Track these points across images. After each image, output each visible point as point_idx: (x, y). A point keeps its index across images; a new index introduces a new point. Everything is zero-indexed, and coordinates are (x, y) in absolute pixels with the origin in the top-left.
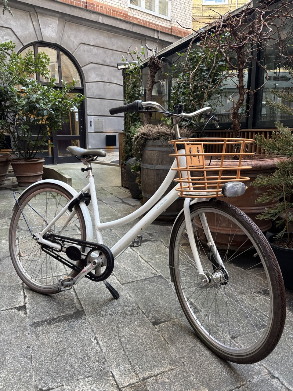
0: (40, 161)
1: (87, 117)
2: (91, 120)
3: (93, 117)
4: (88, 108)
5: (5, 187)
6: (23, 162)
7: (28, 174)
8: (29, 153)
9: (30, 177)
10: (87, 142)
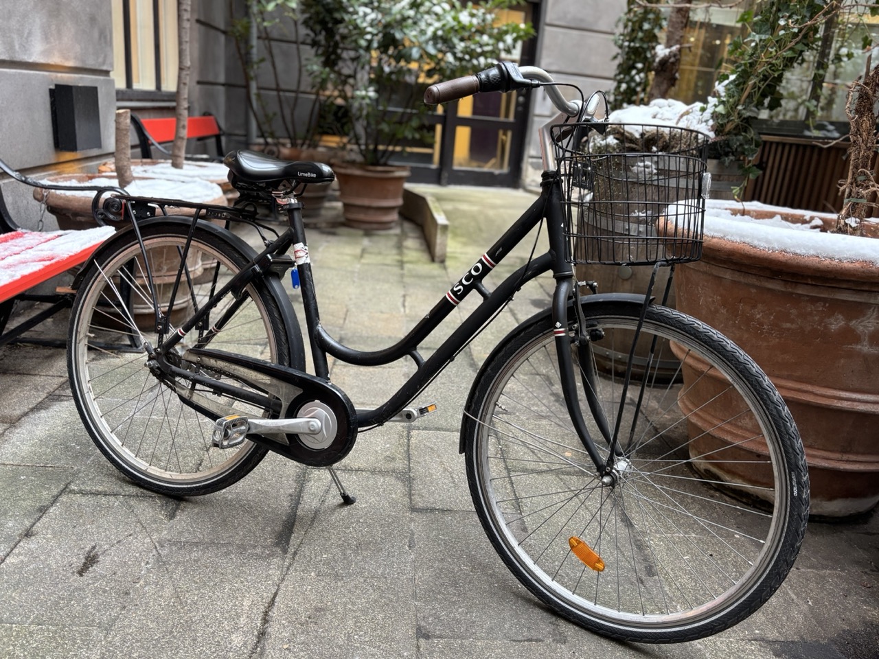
0: (398, 174)
4: (544, 53)
5: (315, 224)
6: (358, 172)
7: (366, 202)
8: (376, 150)
9: (369, 208)
10: (527, 140)
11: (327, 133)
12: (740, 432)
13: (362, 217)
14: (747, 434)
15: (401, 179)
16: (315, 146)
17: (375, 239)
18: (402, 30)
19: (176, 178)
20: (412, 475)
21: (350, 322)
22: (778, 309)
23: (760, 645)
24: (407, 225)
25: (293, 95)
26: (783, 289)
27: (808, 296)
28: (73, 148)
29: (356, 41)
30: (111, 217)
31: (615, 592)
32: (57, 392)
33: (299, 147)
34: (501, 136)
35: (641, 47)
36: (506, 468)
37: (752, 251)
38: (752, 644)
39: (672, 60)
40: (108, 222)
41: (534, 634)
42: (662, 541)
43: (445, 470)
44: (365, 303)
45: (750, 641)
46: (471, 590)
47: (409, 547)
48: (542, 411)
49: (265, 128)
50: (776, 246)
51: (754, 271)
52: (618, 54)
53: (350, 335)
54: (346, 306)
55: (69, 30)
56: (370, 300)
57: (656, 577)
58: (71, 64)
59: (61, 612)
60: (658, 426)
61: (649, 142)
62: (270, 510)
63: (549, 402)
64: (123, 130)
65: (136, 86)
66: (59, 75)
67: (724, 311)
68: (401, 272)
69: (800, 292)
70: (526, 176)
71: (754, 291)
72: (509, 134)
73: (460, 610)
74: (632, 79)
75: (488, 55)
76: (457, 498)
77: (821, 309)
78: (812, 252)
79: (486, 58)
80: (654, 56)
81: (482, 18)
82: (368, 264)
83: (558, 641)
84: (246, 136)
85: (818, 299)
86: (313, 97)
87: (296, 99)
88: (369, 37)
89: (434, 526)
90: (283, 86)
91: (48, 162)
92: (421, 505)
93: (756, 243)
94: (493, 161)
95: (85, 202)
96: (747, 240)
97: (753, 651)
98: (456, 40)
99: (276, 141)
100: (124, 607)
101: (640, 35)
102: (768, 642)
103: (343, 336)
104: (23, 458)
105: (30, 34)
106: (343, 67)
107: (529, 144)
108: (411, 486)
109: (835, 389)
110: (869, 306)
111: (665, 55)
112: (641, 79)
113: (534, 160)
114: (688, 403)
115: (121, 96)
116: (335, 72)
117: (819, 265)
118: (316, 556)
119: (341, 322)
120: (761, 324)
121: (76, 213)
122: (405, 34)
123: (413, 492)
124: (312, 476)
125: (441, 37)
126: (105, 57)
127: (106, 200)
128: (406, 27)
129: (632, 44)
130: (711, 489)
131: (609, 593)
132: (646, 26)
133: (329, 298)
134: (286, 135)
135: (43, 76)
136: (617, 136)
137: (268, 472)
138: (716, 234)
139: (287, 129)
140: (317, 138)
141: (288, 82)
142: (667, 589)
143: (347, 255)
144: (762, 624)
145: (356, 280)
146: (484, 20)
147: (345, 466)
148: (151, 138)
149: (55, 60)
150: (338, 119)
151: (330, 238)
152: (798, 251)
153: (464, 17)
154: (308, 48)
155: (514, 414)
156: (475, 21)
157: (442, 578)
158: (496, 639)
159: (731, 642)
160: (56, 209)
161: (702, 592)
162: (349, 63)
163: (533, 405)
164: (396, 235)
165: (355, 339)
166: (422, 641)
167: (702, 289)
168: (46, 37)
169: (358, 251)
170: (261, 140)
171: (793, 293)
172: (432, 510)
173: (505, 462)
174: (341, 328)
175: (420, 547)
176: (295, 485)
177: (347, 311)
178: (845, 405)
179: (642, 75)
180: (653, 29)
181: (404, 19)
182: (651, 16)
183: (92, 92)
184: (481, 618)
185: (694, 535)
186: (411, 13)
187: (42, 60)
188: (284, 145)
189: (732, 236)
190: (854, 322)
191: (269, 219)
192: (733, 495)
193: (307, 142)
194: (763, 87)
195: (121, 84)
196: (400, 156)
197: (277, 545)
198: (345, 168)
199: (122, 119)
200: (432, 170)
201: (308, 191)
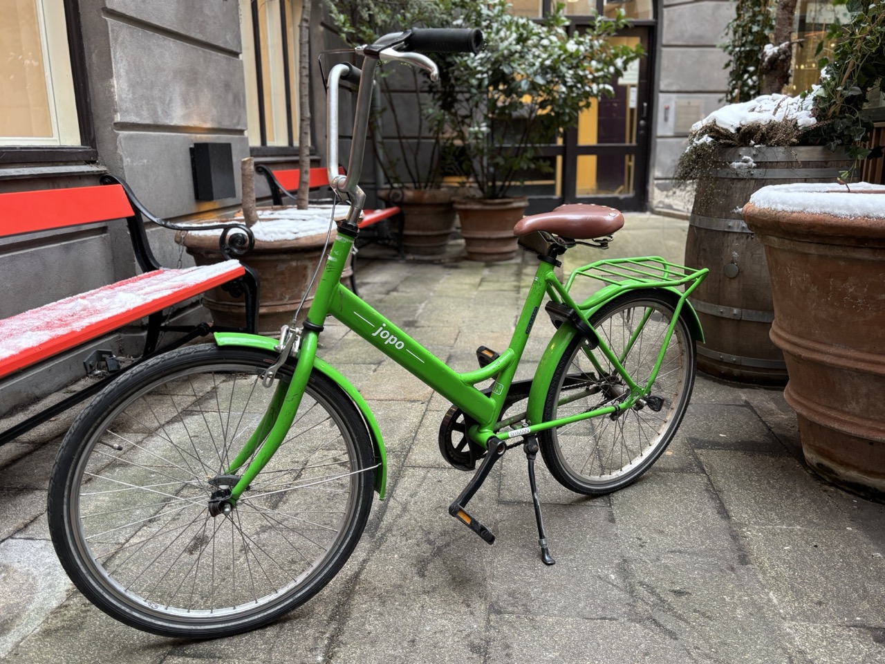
0: (515, 205)
1: (658, 97)
2: (667, 105)
3: (674, 96)
4: (663, 74)
5: (440, 260)
6: (477, 207)
7: (486, 234)
8: (494, 185)
9: (489, 240)
10: (651, 162)
11: (448, 175)
12: (847, 418)
13: (483, 249)
14: (856, 420)
15: (519, 209)
16: (439, 187)
17: (496, 268)
18: (509, 64)
19: (298, 217)
20: (503, 472)
21: (461, 341)
22: (870, 280)
23: (860, 631)
24: (529, 255)
25: (415, 141)
26: (873, 258)
28: (210, 198)
29: (467, 81)
30: (236, 251)
31: (701, 578)
32: (190, 408)
33: (423, 189)
35: (751, 51)
37: (834, 221)
38: (850, 630)
39: (782, 57)
40: (234, 256)
41: (608, 614)
42: (761, 532)
44: (477, 324)
45: (848, 627)
46: (548, 573)
49: (390, 173)
50: (858, 212)
51: (838, 242)
52: (730, 61)
53: (459, 353)
54: (459, 327)
55: (206, 98)
56: (482, 322)
57: (750, 566)
58: (208, 125)
59: (171, 582)
60: (772, 426)
61: (747, 135)
64: (248, 175)
65: (269, 143)
66: (198, 136)
67: (814, 289)
68: (517, 296)
70: (653, 199)
71: (842, 263)
72: (633, 158)
73: (535, 590)
74: (745, 84)
75: (600, 80)
76: (546, 492)
79: (598, 84)
80: (764, 55)
81: (589, 44)
82: (485, 291)
83: (633, 621)
84: (374, 184)
86: (433, 141)
87: (418, 144)
88: (479, 76)
89: (520, 517)
90: (405, 133)
91: (189, 212)
92: (508, 498)
93: (837, 212)
94: (621, 188)
95: (214, 240)
96: (827, 210)
97: (850, 636)
98: (563, 69)
99: (400, 185)
100: (224, 579)
101: (750, 38)
102: (870, 628)
103: (452, 354)
104: (156, 460)
105: (171, 101)
106: (459, 109)
107: (654, 166)
108: (501, 483)
111: (774, 53)
112: (755, 82)
113: (660, 182)
114: (792, 393)
115: (254, 152)
116: (450, 113)
118: (400, 541)
119: (453, 342)
120: (855, 298)
121: (208, 252)
122: (512, 68)
123: (502, 487)
124: (406, 473)
125: (549, 67)
126: (240, 117)
127: (231, 236)
128: (513, 61)
129: (743, 49)
130: (825, 484)
131: (695, 578)
132: (755, 28)
133: (443, 322)
134: (410, 180)
135: (184, 137)
136: (712, 134)
138: (795, 209)
139: (410, 173)
140: (439, 179)
141: (410, 129)
142: (760, 576)
143: (466, 284)
144: (865, 611)
145: (471, 305)
146: (591, 47)
147: (439, 466)
148: (280, 187)
149: (194, 122)
150: (457, 158)
151: (452, 271)
153: (571, 46)
154: (426, 94)
156: (582, 48)
157: (521, 562)
158: (568, 616)
159: (826, 628)
160: (192, 248)
161: (799, 580)
162: (465, 104)
164: (517, 264)
165: (464, 356)
166: (493, 617)
167: (791, 270)
168: (185, 102)
169: (477, 280)
170: (388, 186)
172: (519, 503)
173: (600, 460)
174: (452, 347)
176: (389, 481)
177: (459, 332)
179: (755, 78)
180: (763, 30)
181: (512, 54)
182: (760, 18)
183: (227, 148)
184: (556, 597)
185: (799, 527)
186: (519, 47)
187: (182, 123)
188: (408, 188)
189: (812, 207)
191: (397, 258)
192: (850, 490)
193: (429, 184)
194: (861, 65)
195: (255, 142)
196: (520, 189)
198: (465, 204)
199: (246, 166)
200: (555, 200)
201: (432, 230)
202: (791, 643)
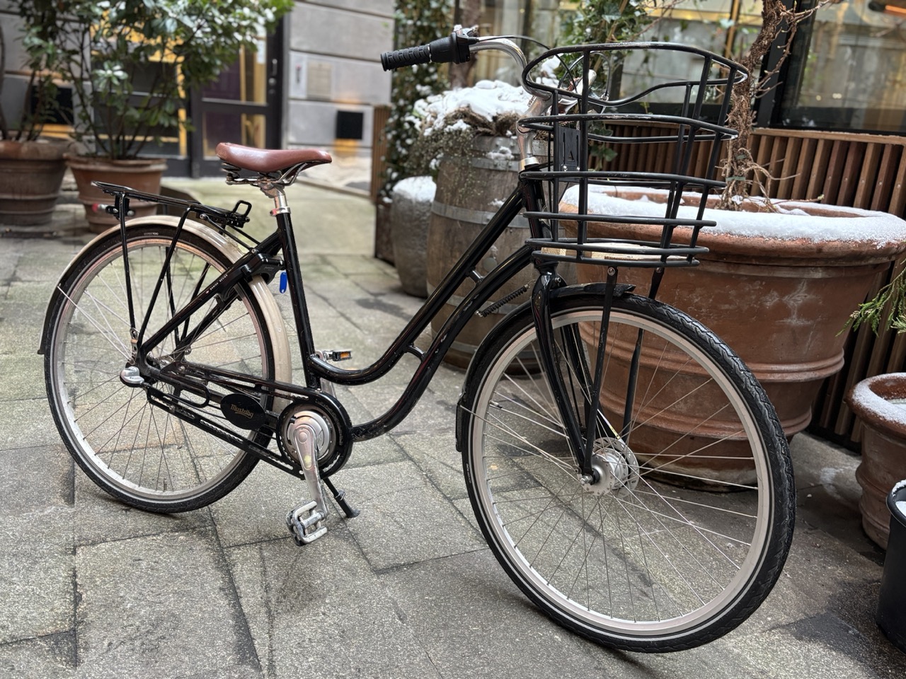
0: (153, 167)
1: (289, 56)
2: (299, 65)
3: (305, 56)
4: (293, 30)
5: (51, 233)
6: (103, 168)
10: (284, 125)
11: (49, 122)
12: (674, 418)
14: (682, 419)
15: (157, 174)
16: (35, 138)
22: (717, 291)
23: (781, 633)
26: (725, 272)
27: (746, 276)
34: (245, 122)
36: (445, 497)
38: (774, 634)
43: (384, 515)
47: (400, 619)
48: (440, 424)
57: (655, 586)
61: (504, 125)
62: (206, 615)
63: (442, 413)
69: (742, 273)
72: (263, 119)
76: (417, 546)
77: (758, 287)
78: (756, 233)
80: (452, 33)
85: (756, 278)
89: (412, 587)
92: (382, 564)
97: (779, 641)
102: (783, 627)
107: (287, 129)
108: (358, 544)
109: (767, 363)
110: (799, 280)
114: (607, 395)
117: (764, 245)
118: (301, 664)
120: (700, 308)
123: (364, 550)
124: (233, 557)
136: (467, 120)
137: (174, 564)
140: (37, 127)
142: (671, 596)
147: (266, 536)
152: (743, 233)
155: (415, 432)
157: (458, 649)
159: (756, 636)
163: (428, 418)
171: (732, 275)
172: (398, 567)
173: (439, 490)
175: (413, 617)
176: (220, 574)
178: (777, 377)
185: (657, 531)
190: (787, 297)
196: (154, 146)
197: (242, 661)
198: (86, 163)
200: (180, 161)
201: (34, 193)
202: (748, 665)
